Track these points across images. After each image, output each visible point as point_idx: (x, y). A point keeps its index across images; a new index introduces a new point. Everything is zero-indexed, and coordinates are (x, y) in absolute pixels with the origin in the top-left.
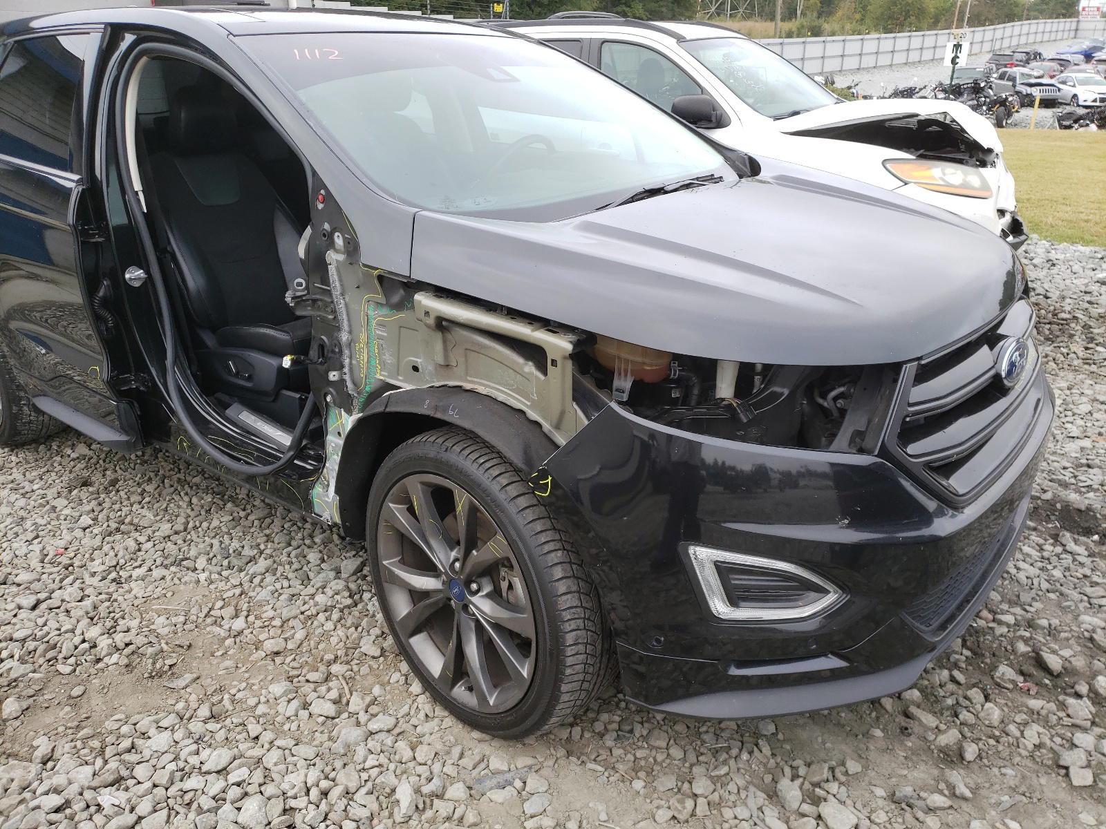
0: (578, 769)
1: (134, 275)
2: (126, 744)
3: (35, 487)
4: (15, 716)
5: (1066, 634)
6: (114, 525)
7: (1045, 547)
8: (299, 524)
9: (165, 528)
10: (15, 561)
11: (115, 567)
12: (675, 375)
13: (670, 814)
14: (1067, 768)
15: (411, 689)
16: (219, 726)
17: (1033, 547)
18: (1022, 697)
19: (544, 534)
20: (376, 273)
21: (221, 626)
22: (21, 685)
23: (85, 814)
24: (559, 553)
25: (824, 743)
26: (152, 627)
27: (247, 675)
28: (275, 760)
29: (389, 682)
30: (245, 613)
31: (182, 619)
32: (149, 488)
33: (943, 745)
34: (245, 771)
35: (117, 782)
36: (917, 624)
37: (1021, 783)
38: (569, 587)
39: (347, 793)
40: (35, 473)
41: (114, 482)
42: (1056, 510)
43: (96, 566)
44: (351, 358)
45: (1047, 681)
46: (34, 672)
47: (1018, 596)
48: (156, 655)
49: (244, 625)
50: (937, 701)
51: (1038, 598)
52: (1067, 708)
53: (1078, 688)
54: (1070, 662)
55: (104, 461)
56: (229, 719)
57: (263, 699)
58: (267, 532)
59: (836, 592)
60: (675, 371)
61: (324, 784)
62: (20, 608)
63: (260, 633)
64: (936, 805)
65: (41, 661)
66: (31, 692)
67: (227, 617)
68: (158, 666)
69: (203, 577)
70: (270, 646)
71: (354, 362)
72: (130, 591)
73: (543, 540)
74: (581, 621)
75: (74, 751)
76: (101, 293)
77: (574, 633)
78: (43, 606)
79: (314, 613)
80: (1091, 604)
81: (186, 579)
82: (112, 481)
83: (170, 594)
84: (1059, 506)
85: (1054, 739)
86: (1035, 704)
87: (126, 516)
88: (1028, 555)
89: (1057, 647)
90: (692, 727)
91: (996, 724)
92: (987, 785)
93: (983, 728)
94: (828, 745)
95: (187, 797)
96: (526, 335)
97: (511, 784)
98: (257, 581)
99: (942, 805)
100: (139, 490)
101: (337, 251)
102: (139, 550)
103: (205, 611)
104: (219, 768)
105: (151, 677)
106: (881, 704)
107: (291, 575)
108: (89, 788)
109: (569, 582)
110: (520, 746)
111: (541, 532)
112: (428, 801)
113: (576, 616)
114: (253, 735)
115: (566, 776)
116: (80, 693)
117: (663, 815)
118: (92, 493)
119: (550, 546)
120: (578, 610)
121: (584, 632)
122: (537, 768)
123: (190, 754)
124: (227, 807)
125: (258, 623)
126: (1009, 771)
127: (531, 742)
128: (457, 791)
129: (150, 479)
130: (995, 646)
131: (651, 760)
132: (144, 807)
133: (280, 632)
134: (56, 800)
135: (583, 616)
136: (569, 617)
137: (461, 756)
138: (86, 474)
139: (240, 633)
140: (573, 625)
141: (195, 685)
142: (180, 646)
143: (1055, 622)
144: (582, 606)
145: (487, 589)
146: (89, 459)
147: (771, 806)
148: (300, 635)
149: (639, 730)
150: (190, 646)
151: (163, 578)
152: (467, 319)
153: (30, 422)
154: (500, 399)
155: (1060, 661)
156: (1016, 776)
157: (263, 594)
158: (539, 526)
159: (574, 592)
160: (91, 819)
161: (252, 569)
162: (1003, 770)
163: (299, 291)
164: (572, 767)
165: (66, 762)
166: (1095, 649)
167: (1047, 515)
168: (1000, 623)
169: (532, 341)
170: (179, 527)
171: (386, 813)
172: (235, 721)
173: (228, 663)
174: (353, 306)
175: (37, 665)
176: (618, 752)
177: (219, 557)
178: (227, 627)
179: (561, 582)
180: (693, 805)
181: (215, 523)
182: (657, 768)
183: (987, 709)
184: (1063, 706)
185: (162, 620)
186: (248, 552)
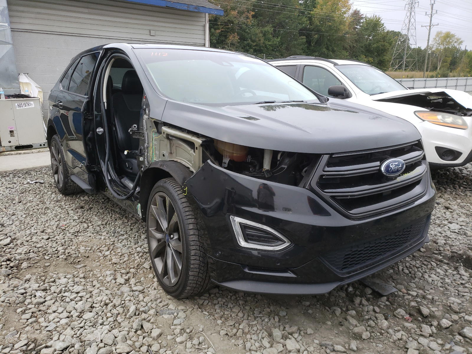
0: (199, 313)
1: (100, 130)
2: (53, 280)
3: (66, 207)
4: (25, 268)
5: (439, 303)
6: (84, 220)
7: (448, 271)
8: (144, 227)
9: (100, 223)
10: (49, 226)
11: (78, 232)
12: (249, 160)
13: (226, 332)
14: (408, 349)
15: (154, 280)
16: (85, 280)
17: (442, 270)
18: (403, 321)
19: (188, 212)
20: (153, 120)
21: (102, 253)
22: (32, 260)
23: (30, 297)
24: (193, 220)
25: (303, 322)
26: (79, 249)
27: (102, 268)
28: (96, 292)
29: (148, 277)
30: (111, 250)
31: (90, 248)
32: (101, 211)
33: (356, 332)
34: (85, 293)
35: (45, 290)
36: (332, 267)
37: (383, 350)
38: (194, 233)
39: (115, 306)
40: (68, 203)
41: (91, 208)
42: (463, 258)
43: (72, 231)
44: (147, 153)
45: (420, 319)
46: (38, 257)
47: (424, 287)
48: (76, 257)
49: (109, 254)
50: (362, 316)
51: (434, 289)
52: (422, 328)
53: (433, 323)
54: (434, 313)
55: (91, 202)
56: (88, 279)
57: (103, 275)
58: (132, 228)
59: (288, 242)
60: (249, 159)
61: (107, 301)
62: (43, 239)
63: (113, 256)
64: (338, 350)
65: (41, 254)
66: (34, 262)
67: (104, 250)
68: (75, 261)
69: (103, 237)
70: (114, 261)
71: (148, 154)
72: (78, 239)
73: (188, 214)
74: (198, 247)
75: (37, 279)
76: (89, 136)
77: (194, 251)
78: (50, 239)
79: (134, 253)
80: (459, 294)
81: (97, 237)
82: (90, 208)
83: (90, 241)
84: (464, 257)
85: (409, 338)
86: (407, 324)
87: (89, 218)
88: (439, 273)
89: (431, 307)
90: (252, 308)
91: (384, 328)
92: (367, 349)
93: (377, 329)
94: (305, 323)
95: (63, 298)
96: (189, 138)
97: (173, 314)
98: (120, 241)
99: (341, 350)
100: (97, 211)
101: (147, 115)
102: (88, 228)
103: (98, 247)
104: (77, 291)
105: (71, 263)
106: (335, 313)
107: (132, 241)
108: (35, 290)
109: (195, 231)
110: (182, 302)
111: (188, 211)
112: (140, 313)
113: (196, 244)
114: (94, 285)
115: (194, 315)
116: (48, 265)
117: (223, 333)
118: (82, 210)
119: (190, 217)
120: (197, 242)
121: (199, 251)
122: (185, 311)
123: (71, 286)
124: (73, 302)
125: (114, 253)
126: (381, 346)
127: (187, 302)
128: (152, 312)
129: (103, 209)
130: (401, 302)
131: (229, 315)
132: (48, 298)
133: (120, 257)
134: (23, 291)
135: (199, 245)
136: (193, 244)
137: (161, 302)
138: (83, 205)
139: (107, 256)
140: (194, 247)
141: (83, 268)
142: (85, 256)
143: (436, 298)
144: (199, 241)
145: (176, 237)
146: (87, 201)
147: (268, 338)
148: (125, 259)
149: (230, 305)
150: (88, 257)
151: (90, 236)
152: (174, 134)
153: (71, 186)
154: (183, 164)
155: (429, 311)
156: (383, 348)
157: (120, 245)
158: (187, 209)
159: (197, 235)
160: (31, 299)
161: (121, 237)
162: (378, 345)
163: (135, 129)
164: (198, 312)
165: (32, 281)
166: (450, 311)
167: (458, 260)
168: (409, 294)
169: (191, 140)
170: (104, 223)
171: (124, 314)
172: (90, 280)
173: (98, 264)
174: (149, 134)
175: (39, 255)
176: (218, 311)
177: (112, 233)
178: (103, 254)
179: (191, 230)
180: (236, 332)
181: (117, 223)
182: (230, 318)
183: (383, 322)
184: (420, 328)
185: (83, 248)
186: (122, 233)
